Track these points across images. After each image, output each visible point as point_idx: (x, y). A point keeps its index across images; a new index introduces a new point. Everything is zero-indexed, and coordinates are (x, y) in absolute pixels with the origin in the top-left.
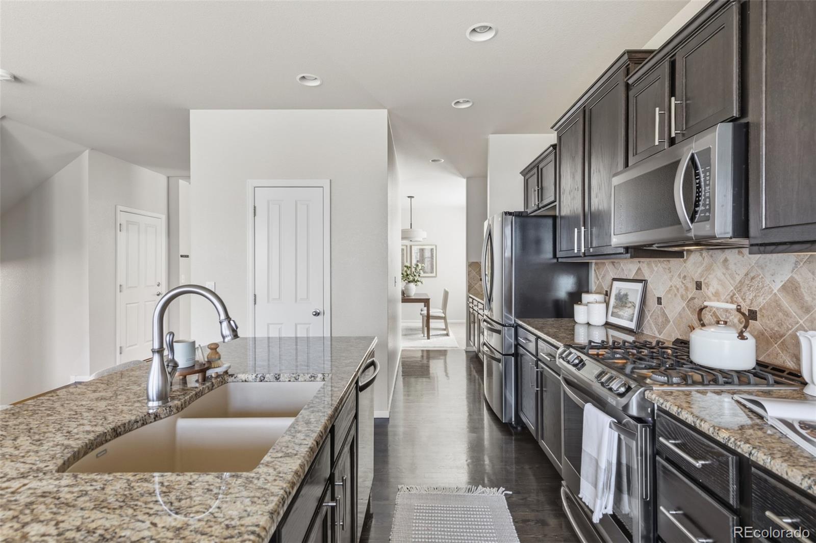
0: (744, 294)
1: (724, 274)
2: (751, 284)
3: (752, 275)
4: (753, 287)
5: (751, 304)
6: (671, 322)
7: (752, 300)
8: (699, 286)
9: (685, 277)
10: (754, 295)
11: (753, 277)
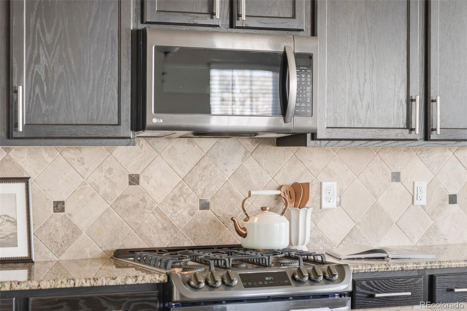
0: (195, 185)
1: (171, 164)
2: (203, 174)
4: (206, 176)
5: (203, 194)
6: (84, 233)
7: (204, 190)
8: (134, 180)
9: (110, 170)
10: (206, 184)
11: (205, 167)
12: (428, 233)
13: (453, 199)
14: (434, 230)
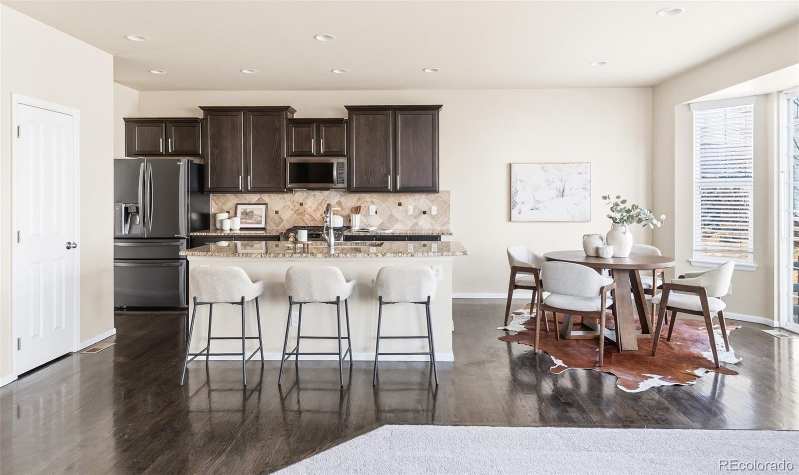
1: (314, 200)
2: (325, 203)
3: (325, 200)
6: (285, 221)
8: (301, 204)
9: (293, 201)
12: (414, 224)
13: (424, 213)
14: (416, 224)
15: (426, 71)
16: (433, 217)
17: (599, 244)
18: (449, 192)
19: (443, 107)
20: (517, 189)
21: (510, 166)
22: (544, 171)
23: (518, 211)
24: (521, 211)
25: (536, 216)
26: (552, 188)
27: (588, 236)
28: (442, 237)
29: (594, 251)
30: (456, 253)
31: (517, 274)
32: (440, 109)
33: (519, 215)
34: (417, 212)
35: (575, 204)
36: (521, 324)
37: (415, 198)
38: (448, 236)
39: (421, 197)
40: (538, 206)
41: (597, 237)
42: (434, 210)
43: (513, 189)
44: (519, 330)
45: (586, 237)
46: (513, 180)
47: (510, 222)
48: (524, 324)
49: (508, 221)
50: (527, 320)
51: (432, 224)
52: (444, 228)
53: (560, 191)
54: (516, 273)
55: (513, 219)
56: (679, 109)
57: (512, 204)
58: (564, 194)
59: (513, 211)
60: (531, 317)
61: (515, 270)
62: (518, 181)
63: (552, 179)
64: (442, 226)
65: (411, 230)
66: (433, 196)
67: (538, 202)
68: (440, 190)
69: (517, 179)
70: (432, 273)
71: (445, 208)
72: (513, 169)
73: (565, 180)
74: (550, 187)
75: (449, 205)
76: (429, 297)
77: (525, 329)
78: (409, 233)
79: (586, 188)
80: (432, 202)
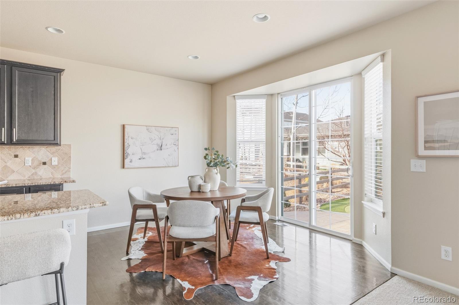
12: (32, 175)
13: (44, 163)
14: (36, 173)
15: (49, 29)
16: (54, 167)
17: (201, 182)
18: (69, 146)
19: (65, 71)
20: (129, 144)
21: (124, 126)
22: (149, 131)
23: (130, 161)
24: (132, 160)
25: (143, 163)
26: (154, 144)
27: (192, 177)
28: (65, 185)
29: (197, 188)
30: (94, 205)
31: (138, 211)
32: (62, 73)
33: (130, 163)
34: (36, 163)
35: (169, 155)
36: (140, 250)
37: (34, 150)
38: (71, 183)
39: (41, 150)
40: (144, 156)
41: (199, 177)
42: (55, 161)
43: (126, 144)
44: (141, 257)
45: (190, 178)
46: (126, 137)
47: (123, 170)
48: (142, 249)
49: (122, 168)
50: (143, 244)
51: (52, 173)
52: (65, 176)
53: (159, 146)
54: (137, 209)
55: (126, 166)
56: (229, 99)
57: (125, 155)
58: (162, 148)
59: (126, 161)
60: (146, 242)
61: (136, 208)
62: (130, 138)
63: (154, 137)
64: (63, 174)
65: (29, 180)
66: (54, 149)
67: (144, 153)
68: (62, 143)
69: (129, 137)
70: (64, 231)
71: (66, 159)
72: (126, 130)
73: (163, 139)
74: (152, 143)
75: (70, 157)
76: (62, 265)
77: (145, 255)
78: (28, 183)
79: (175, 145)
80: (53, 153)
